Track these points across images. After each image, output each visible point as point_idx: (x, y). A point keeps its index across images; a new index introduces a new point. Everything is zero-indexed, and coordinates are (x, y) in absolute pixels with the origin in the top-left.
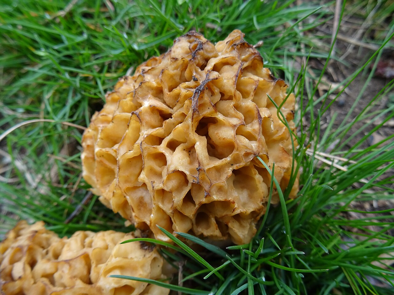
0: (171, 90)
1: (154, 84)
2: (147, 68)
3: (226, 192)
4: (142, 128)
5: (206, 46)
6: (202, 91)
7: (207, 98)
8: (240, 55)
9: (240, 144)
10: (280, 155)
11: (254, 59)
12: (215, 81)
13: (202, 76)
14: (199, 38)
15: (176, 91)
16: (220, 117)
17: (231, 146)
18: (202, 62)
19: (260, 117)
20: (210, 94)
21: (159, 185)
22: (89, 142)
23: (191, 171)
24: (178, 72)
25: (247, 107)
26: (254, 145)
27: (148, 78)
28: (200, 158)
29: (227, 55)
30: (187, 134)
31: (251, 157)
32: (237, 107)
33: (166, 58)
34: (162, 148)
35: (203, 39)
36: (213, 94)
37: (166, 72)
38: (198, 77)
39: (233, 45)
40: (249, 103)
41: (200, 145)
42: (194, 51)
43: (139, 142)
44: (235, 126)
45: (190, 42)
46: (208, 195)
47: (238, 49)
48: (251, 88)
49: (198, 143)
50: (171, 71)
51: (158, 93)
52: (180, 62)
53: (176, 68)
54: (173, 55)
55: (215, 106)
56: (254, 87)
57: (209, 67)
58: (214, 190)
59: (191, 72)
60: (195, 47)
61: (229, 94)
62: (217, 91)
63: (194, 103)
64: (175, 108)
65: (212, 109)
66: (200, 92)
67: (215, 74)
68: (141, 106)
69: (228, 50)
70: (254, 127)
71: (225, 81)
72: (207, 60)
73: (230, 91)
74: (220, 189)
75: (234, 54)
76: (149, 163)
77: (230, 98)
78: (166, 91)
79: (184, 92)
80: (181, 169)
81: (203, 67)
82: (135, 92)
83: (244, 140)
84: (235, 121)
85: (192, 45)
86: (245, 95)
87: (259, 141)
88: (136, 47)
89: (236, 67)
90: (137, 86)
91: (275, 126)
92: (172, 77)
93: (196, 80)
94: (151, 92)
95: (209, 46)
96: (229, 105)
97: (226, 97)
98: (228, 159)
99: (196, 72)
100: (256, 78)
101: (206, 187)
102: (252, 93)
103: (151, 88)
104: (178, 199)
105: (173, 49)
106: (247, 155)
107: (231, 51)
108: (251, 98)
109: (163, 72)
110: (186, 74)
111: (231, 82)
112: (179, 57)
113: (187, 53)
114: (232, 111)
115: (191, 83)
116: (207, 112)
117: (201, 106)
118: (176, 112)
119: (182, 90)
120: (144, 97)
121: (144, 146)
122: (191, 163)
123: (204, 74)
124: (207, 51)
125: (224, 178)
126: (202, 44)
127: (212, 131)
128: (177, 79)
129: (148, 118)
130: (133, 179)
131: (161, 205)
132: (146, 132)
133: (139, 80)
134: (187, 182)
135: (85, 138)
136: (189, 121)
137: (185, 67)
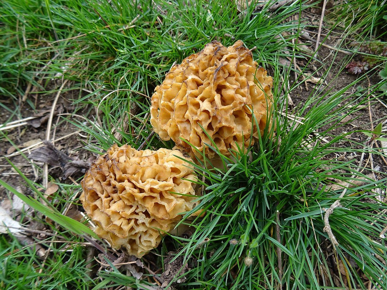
0: (203, 71)
1: (194, 68)
2: (190, 60)
3: (229, 122)
4: (188, 89)
5: (222, 49)
6: (219, 71)
7: (221, 74)
8: (240, 54)
9: (237, 97)
10: (260, 108)
11: (248, 56)
12: (225, 66)
13: (219, 64)
14: (219, 44)
15: (206, 71)
16: (227, 84)
17: (232, 99)
18: (220, 57)
19: (248, 85)
20: (223, 73)
21: (195, 118)
22: (155, 100)
23: (212, 111)
24: (207, 61)
25: (242, 80)
26: (244, 99)
27: (191, 64)
28: (217, 103)
29: (233, 54)
30: (210, 92)
31: (243, 105)
32: (237, 80)
33: (201, 54)
34: (198, 100)
35: (221, 45)
36: (225, 73)
37: (201, 61)
38: (217, 64)
39: (236, 49)
40: (243, 78)
41: (217, 98)
42: (216, 51)
43: (186, 95)
44: (235, 89)
45: (214, 46)
46: (220, 122)
47: (239, 51)
48: (244, 71)
49: (216, 96)
50: (203, 61)
51: (196, 72)
52: (208, 56)
53: (206, 60)
54: (204, 53)
55: (226, 79)
56: (246, 70)
57: (223, 59)
58: (223, 120)
59: (214, 62)
60: (217, 49)
61: (233, 73)
62: (226, 71)
63: (215, 76)
64: (205, 80)
65: (223, 80)
66: (218, 71)
67: (226, 63)
68: (187, 78)
69: (234, 51)
70: (245, 90)
71: (231, 66)
72: (222, 56)
73: (233, 72)
74: (226, 120)
75: (237, 53)
76: (191, 107)
77: (234, 76)
78: (200, 71)
79: (210, 71)
80: (207, 109)
81: (220, 60)
82: (184, 71)
83: (239, 96)
84: (235, 86)
85: (215, 48)
86: (241, 74)
87: (247, 97)
88: (179, 48)
89: (237, 59)
90: (185, 69)
91: (257, 92)
92: (204, 64)
93: (216, 65)
94: (192, 72)
95: (224, 49)
96: (233, 79)
97: (231, 75)
98: (231, 105)
99: (216, 61)
100: (248, 66)
101: (219, 118)
102: (245, 73)
103: (192, 70)
104: (205, 125)
105: (205, 50)
106: (241, 103)
107: (235, 51)
108: (245, 75)
109: (199, 61)
110: (211, 63)
111: (234, 67)
112: (208, 54)
113: (212, 52)
114: (234, 82)
115: (214, 67)
116: (221, 81)
117: (218, 78)
118: (205, 82)
119: (209, 70)
120: (189, 74)
121: (189, 97)
122: (212, 107)
123: (220, 62)
124: (222, 51)
125: (228, 115)
126: (220, 47)
127: (223, 92)
128: (206, 65)
129: (191, 85)
130: (181, 117)
131: (196, 129)
132: (189, 92)
133: (186, 66)
134: (210, 117)
135: (153, 98)
136: (212, 85)
137: (211, 59)
